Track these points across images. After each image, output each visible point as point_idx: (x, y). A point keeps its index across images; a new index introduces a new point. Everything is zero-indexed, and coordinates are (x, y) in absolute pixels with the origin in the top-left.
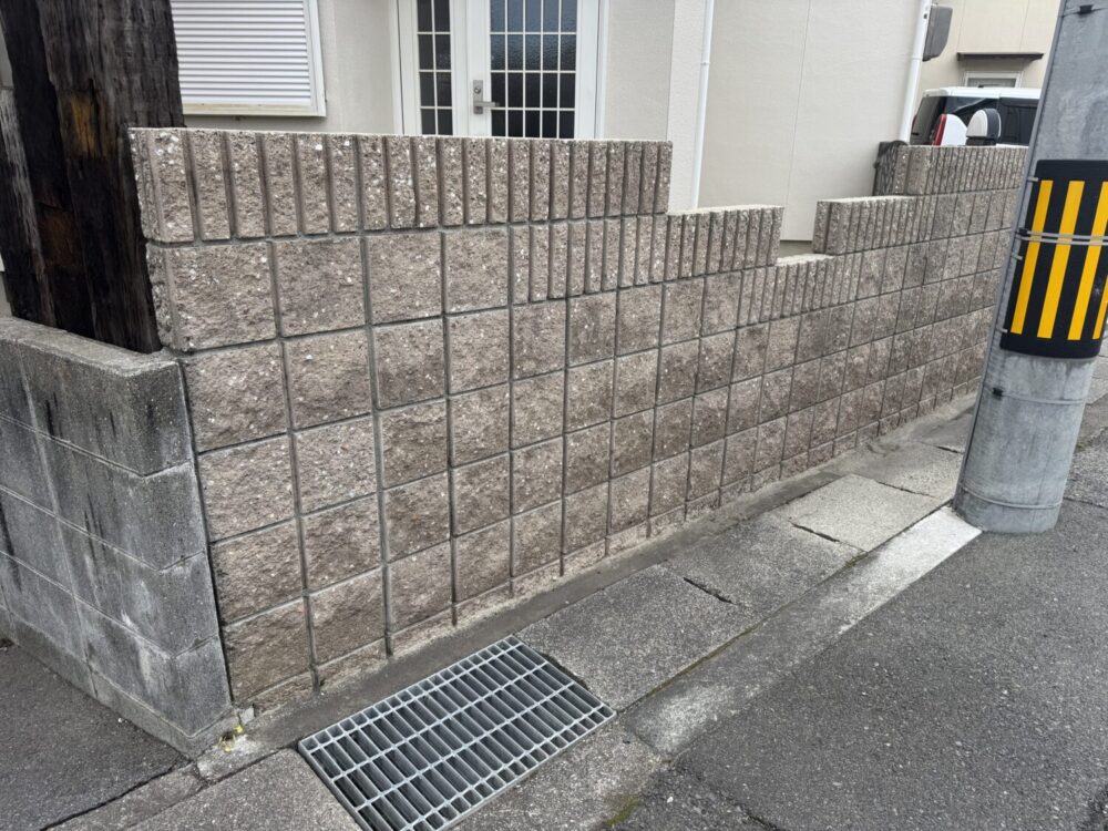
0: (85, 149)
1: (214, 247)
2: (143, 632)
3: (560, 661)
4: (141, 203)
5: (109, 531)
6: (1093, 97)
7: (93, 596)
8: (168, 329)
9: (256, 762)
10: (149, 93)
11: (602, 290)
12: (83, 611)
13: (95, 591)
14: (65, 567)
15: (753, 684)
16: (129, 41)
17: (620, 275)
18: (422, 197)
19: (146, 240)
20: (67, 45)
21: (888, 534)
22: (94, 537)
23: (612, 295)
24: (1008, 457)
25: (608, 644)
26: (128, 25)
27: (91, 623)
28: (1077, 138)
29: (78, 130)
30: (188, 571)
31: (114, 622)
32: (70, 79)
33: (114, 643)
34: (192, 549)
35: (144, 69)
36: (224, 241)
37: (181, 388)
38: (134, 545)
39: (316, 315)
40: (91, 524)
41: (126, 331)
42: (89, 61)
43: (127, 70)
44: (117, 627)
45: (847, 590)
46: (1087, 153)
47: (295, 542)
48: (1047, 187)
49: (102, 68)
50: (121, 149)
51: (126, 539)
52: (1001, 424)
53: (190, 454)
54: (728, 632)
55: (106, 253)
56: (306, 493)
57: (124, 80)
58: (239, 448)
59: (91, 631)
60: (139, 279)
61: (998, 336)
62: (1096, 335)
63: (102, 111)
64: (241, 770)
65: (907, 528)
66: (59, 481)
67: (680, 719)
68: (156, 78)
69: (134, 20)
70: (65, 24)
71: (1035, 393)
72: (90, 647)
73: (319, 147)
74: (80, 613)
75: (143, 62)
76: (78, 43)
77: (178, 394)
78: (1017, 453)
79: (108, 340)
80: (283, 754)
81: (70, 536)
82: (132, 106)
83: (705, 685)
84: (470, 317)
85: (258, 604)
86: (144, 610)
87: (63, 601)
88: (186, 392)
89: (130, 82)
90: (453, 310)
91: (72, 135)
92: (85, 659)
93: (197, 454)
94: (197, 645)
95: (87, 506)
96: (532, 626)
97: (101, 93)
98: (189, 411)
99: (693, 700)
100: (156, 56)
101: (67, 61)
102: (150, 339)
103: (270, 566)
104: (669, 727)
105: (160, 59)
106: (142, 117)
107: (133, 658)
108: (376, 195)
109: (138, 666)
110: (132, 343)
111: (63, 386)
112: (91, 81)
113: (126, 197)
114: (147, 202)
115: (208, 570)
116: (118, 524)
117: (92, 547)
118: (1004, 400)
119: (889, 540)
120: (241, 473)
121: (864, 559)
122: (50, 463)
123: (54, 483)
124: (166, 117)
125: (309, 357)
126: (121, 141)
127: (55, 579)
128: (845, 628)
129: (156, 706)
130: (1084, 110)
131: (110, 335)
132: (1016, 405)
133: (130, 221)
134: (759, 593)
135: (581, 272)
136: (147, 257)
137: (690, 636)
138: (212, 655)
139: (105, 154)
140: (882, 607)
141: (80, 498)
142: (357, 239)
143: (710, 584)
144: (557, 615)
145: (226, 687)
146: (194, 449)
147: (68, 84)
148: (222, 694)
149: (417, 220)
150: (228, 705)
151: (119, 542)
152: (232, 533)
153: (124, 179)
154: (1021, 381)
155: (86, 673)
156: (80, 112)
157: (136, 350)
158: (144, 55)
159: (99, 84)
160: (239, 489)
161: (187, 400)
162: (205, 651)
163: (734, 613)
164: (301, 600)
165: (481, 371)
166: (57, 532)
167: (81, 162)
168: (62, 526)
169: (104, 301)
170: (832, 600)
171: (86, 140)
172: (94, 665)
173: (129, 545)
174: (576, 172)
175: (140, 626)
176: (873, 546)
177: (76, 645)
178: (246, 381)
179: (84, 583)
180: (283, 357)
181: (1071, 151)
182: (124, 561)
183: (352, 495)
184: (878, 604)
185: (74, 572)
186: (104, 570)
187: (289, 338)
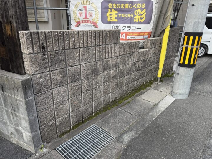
0: (9, 35)
1: (37, 54)
2: (24, 130)
3: (104, 129)
4: (21, 46)
5: (16, 110)
6: (194, 21)
7: (12, 123)
8: (28, 70)
9: (48, 153)
10: (22, 24)
11: (108, 58)
12: (10, 126)
13: (13, 122)
14: (6, 117)
15: (139, 130)
16: (18, 13)
17: (111, 55)
18: (76, 43)
19: (22, 53)
20: (5, 14)
21: (159, 100)
22: (13, 112)
23: (110, 59)
24: (180, 85)
25: (112, 124)
26: (18, 10)
27: (12, 128)
28: (192, 28)
29: (7, 31)
30: (33, 117)
31: (17, 128)
32: (5, 20)
33: (17, 132)
34: (34, 113)
35: (21, 19)
36: (39, 53)
37: (31, 82)
38: (22, 113)
39: (56, 66)
40: (12, 109)
41: (18, 70)
42: (10, 17)
43: (18, 19)
44: (18, 129)
45: (153, 111)
46: (194, 31)
47: (53, 110)
48: (186, 37)
49: (13, 19)
50: (17, 35)
51: (20, 112)
52: (179, 80)
53: (33, 95)
54: (134, 121)
55: (13, 55)
56: (55, 100)
57: (17, 21)
58: (42, 93)
59: (12, 130)
60: (21, 60)
61: (178, 64)
62: (195, 64)
63: (13, 27)
64: (45, 155)
65: (163, 99)
66: (4, 101)
67: (127, 138)
68: (24, 20)
69: (19, 9)
70: (4, 10)
71: (185, 74)
72: (12, 133)
73: (57, 34)
74: (9, 126)
75: (21, 17)
76: (7, 14)
77: (31, 83)
78: (182, 85)
79: (14, 72)
80: (52, 151)
81: (7, 112)
82: (19, 26)
83: (131, 131)
84: (85, 65)
85: (46, 122)
86: (24, 126)
87: (5, 124)
88: (32, 83)
89: (18, 21)
90: (82, 63)
91: (6, 32)
92: (10, 135)
93: (34, 95)
94: (35, 131)
95: (11, 105)
96: (98, 122)
97: (13, 24)
98: (33, 86)
99: (129, 134)
100: (23, 16)
101: (5, 17)
102: (23, 72)
103: (48, 115)
104: (125, 140)
105: (24, 17)
106: (21, 29)
107: (22, 135)
108: (67, 42)
109: (23, 136)
110: (20, 73)
111: (6, 82)
112: (10, 21)
113: (18, 44)
114: (23, 46)
115: (37, 117)
116: (18, 109)
117: (12, 113)
118: (179, 75)
119: (160, 101)
120: (43, 98)
121: (156, 105)
122: (3, 97)
123: (3, 101)
124: (25, 28)
125: (55, 74)
126: (17, 33)
127: (3, 120)
128: (154, 118)
129: (27, 143)
130: (193, 23)
131: (14, 71)
132: (181, 76)
133: (19, 49)
134: (138, 113)
135: (104, 55)
136: (23, 56)
137: (127, 122)
138: (38, 133)
139: (13, 36)
140: (160, 114)
141: (10, 104)
142: (64, 51)
143: (129, 112)
144: (102, 119)
145: (41, 139)
146: (34, 94)
147: (5, 21)
148: (40, 140)
149: (75, 47)
150: (41, 142)
151: (19, 113)
152: (41, 109)
153: (18, 41)
154: (182, 72)
155: (10, 138)
156: (8, 27)
157: (21, 74)
158: (21, 16)
159: (12, 22)
160: (42, 101)
161: (32, 84)
162: (37, 133)
163: (134, 117)
164: (54, 121)
165: (87, 75)
166: (4, 111)
167: (8, 37)
168: (5, 110)
169: (13, 64)
170: (151, 113)
171: (9, 33)
172: (12, 136)
173: (21, 113)
174: (104, 36)
175: (23, 128)
176: (157, 102)
177: (8, 132)
178: (43, 80)
179: (10, 120)
180: (50, 75)
181: (191, 31)
182: (19, 116)
183: (64, 100)
184: (159, 114)
185: (8, 118)
186: (15, 118)
187: (51, 71)
